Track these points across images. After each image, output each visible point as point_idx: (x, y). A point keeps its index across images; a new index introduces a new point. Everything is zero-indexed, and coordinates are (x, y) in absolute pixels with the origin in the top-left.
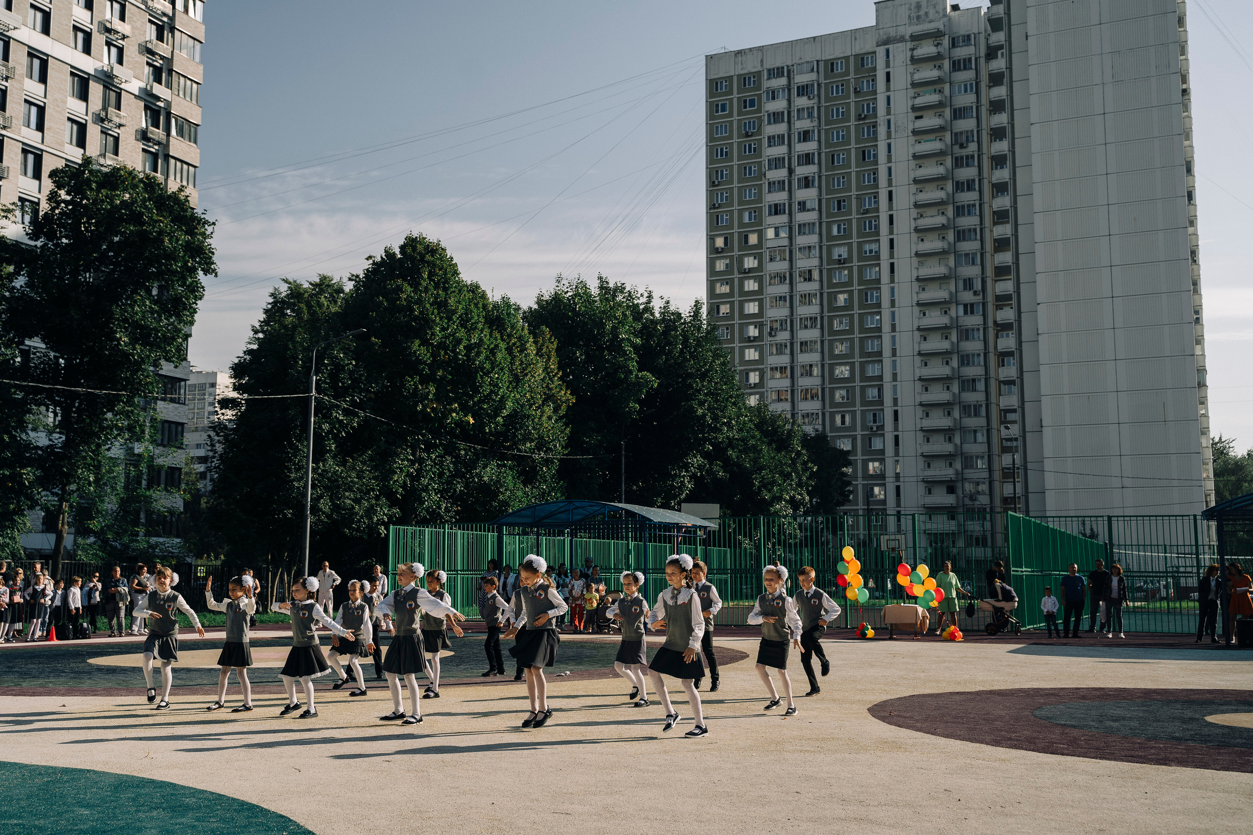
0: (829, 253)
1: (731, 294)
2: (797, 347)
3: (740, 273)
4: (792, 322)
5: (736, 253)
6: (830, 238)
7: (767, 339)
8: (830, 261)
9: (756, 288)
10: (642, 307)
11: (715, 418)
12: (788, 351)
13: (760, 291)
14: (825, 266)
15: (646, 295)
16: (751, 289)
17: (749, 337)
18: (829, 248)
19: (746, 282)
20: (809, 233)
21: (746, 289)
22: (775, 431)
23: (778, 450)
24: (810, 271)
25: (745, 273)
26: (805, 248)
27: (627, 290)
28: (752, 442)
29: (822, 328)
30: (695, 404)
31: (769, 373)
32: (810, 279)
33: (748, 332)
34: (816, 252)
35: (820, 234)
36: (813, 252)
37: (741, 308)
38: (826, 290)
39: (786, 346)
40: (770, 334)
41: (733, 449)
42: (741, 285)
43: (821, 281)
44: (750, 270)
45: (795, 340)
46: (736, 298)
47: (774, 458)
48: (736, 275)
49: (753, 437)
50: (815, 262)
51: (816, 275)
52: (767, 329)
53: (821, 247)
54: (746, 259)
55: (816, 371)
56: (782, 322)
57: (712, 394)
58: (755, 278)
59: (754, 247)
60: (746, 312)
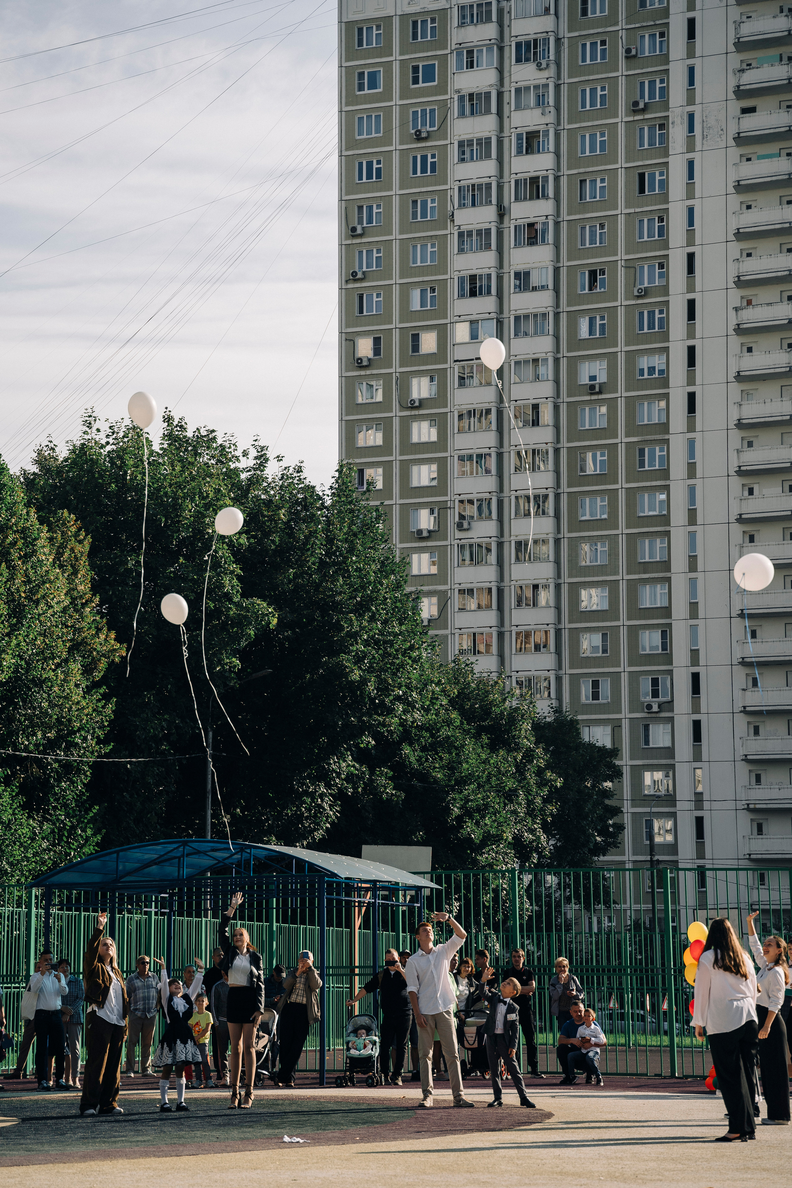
0: (573, 373)
1: (386, 448)
2: (510, 552)
3: (403, 407)
4: (500, 503)
5: (396, 369)
6: (575, 343)
7: (454, 537)
8: (574, 388)
9: (434, 438)
10: (243, 476)
11: (384, 688)
12: (493, 558)
13: (441, 444)
14: (565, 397)
15: (253, 453)
16: (424, 439)
17: (420, 532)
18: (573, 363)
19: (415, 426)
20: (536, 333)
21: (415, 439)
22: (486, 711)
23: (493, 748)
24: (536, 407)
25: (413, 408)
26: (526, 362)
27: (220, 441)
28: (445, 732)
29: (557, 515)
30: (346, 660)
31: (456, 601)
32: (536, 423)
33: (417, 520)
34: (547, 370)
35: (557, 337)
36: (542, 370)
37: (405, 476)
38: (565, 444)
39: (489, 550)
40: (460, 526)
41: (411, 744)
42: (406, 432)
43: (557, 426)
44: (422, 403)
45: (506, 538)
46: (396, 457)
47: (485, 762)
48: (396, 413)
49: (449, 723)
50: (546, 389)
51: (546, 415)
52: (453, 518)
53: (557, 361)
54: (415, 382)
55: (545, 597)
56: (482, 504)
57: (377, 642)
58: (433, 419)
59: (430, 358)
60: (415, 483)
